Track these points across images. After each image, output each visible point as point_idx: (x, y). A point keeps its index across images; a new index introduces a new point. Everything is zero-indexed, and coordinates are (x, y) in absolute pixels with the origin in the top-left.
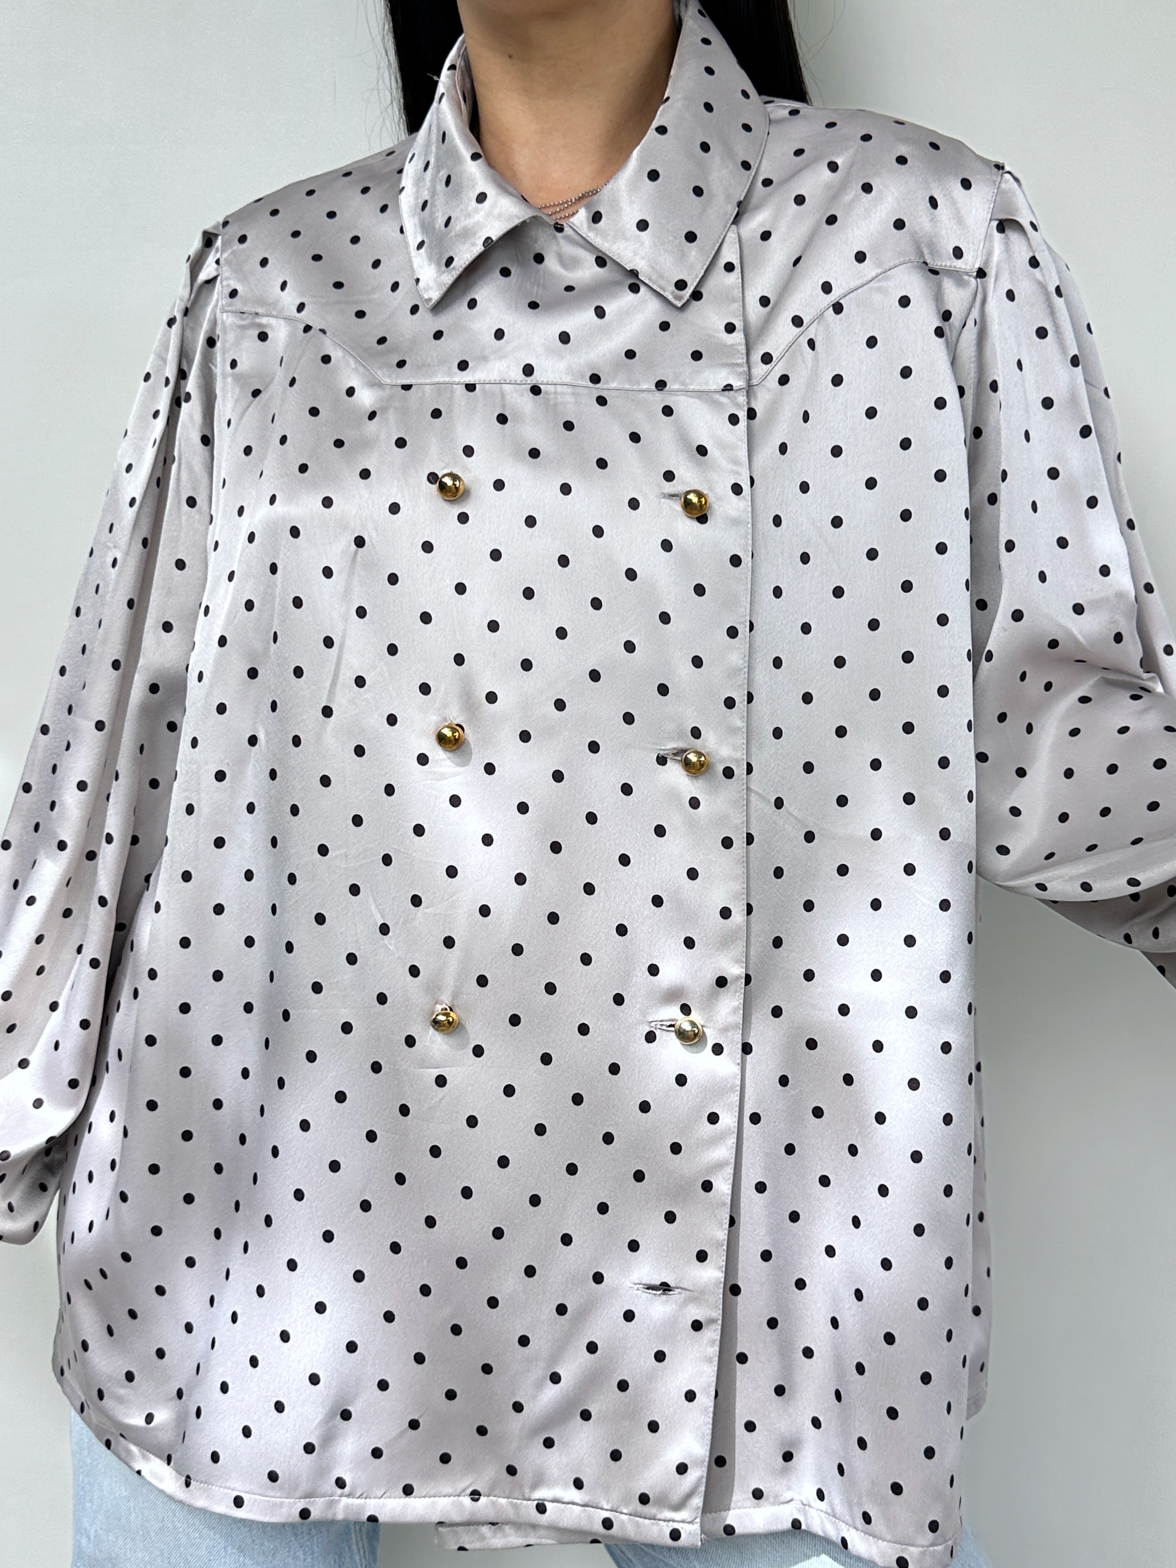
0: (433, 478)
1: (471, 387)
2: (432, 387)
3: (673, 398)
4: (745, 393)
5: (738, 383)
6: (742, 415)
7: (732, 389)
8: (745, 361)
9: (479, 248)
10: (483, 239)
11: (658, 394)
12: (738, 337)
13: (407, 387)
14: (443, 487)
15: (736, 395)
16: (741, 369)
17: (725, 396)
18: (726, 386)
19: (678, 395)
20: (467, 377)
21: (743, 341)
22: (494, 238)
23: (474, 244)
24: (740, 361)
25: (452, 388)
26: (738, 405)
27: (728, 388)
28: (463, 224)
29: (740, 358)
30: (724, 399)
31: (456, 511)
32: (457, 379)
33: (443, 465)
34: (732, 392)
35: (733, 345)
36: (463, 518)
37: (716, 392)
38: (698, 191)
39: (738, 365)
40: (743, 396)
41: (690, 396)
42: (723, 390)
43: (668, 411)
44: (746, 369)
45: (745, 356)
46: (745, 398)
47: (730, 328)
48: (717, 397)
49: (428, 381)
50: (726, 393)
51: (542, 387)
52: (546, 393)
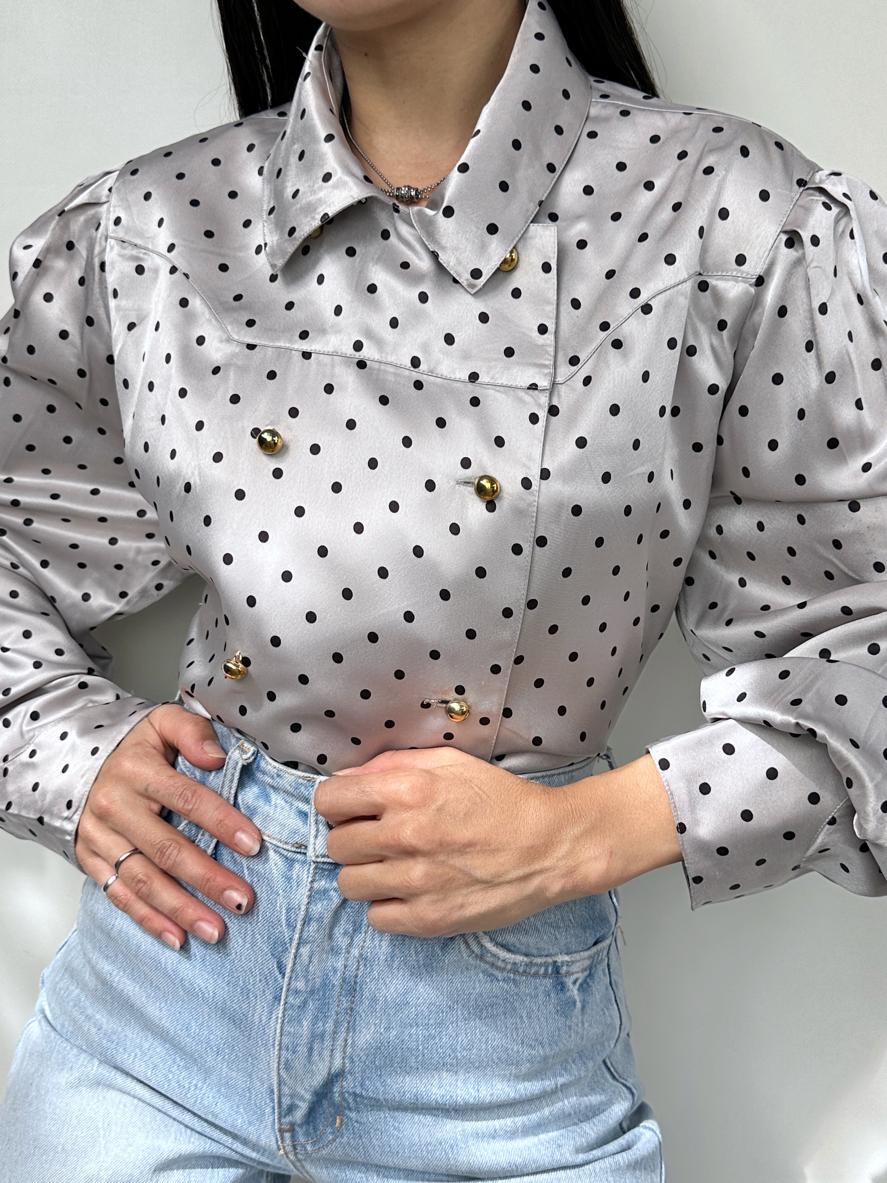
0: (256, 432)
1: (307, 355)
2: (274, 349)
3: (483, 391)
4: (548, 395)
5: (544, 383)
6: (542, 414)
7: (537, 389)
8: (552, 363)
9: (316, 223)
10: (322, 214)
11: (470, 386)
12: (549, 338)
13: (251, 347)
14: (262, 443)
15: (540, 395)
16: (547, 371)
17: (528, 394)
18: (531, 385)
19: (486, 388)
20: (305, 345)
21: (553, 343)
22: (330, 215)
23: (313, 218)
24: (547, 362)
25: (291, 353)
26: (539, 405)
27: (533, 387)
28: (308, 199)
29: (548, 360)
30: (527, 397)
31: (273, 464)
32: (296, 346)
33: (267, 422)
34: (536, 392)
35: (543, 346)
36: (278, 473)
37: (521, 388)
38: (504, 187)
39: (545, 366)
40: (546, 397)
41: (498, 391)
42: (528, 388)
43: (475, 402)
44: (552, 371)
45: (552, 359)
46: (547, 399)
47: (543, 329)
48: (521, 394)
49: (271, 344)
50: (531, 392)
51: (368, 363)
52: (371, 368)
